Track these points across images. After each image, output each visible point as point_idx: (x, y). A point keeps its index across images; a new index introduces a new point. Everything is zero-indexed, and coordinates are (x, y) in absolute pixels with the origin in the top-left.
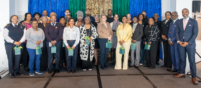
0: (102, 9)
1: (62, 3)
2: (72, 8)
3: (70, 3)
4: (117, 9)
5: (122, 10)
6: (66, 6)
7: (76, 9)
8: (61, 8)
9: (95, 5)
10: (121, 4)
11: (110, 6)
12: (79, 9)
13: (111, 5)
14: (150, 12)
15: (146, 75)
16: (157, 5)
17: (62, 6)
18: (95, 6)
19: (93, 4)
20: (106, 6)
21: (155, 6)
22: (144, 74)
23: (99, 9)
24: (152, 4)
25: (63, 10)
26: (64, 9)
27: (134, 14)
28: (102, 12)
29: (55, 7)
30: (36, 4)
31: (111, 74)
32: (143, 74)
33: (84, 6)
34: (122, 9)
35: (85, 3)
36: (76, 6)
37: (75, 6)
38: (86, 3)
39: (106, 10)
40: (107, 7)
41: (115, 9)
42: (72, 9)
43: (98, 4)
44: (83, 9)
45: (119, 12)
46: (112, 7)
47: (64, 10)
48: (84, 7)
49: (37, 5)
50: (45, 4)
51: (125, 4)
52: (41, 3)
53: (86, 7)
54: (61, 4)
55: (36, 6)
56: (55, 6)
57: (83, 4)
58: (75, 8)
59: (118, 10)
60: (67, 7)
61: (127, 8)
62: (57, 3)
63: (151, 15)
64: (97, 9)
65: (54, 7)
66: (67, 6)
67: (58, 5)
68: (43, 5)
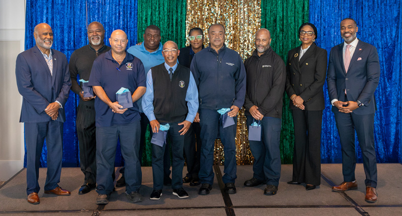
0: (231, 21)
1: (119, 5)
2: (146, 19)
3: (142, 5)
4: (275, 21)
5: (289, 21)
6: (131, 13)
7: (159, 21)
8: (115, 19)
9: (210, 10)
10: (285, 5)
11: (255, 11)
12: (166, 21)
13: (257, 7)
14: (371, 27)
15: (364, 208)
16: (390, 6)
17: (119, 14)
18: (213, 11)
19: (207, 7)
20: (242, 12)
21: (383, 11)
22: (356, 204)
23: (224, 20)
24: (376, 5)
25: (121, 23)
26: (123, 20)
27: (324, 35)
28: (232, 28)
29: (98, 15)
30: (47, 8)
31: (263, 205)
32: (354, 205)
33: (181, 13)
34: (287, 20)
35: (184, 4)
36: (157, 13)
37: (155, 12)
38: (186, 5)
39: (242, 22)
40: (244, 15)
41: (268, 19)
42: (146, 21)
43: (221, 7)
44: (177, 20)
45: (278, 29)
46: (260, 15)
47: (123, 25)
48: (179, 14)
49: (50, 10)
50: (71, 8)
51: (298, 6)
52: (62, 4)
53: (186, 16)
54: (116, 6)
55: (47, 13)
56: (99, 12)
57: (177, 8)
58: (156, 18)
59: (278, 23)
60: (133, 16)
61: (303, 18)
62: (105, 4)
63: (371, 36)
64: (216, 20)
65: (96, 16)
66: (133, 13)
67: (107, 10)
68: (66, 11)
